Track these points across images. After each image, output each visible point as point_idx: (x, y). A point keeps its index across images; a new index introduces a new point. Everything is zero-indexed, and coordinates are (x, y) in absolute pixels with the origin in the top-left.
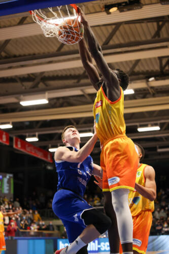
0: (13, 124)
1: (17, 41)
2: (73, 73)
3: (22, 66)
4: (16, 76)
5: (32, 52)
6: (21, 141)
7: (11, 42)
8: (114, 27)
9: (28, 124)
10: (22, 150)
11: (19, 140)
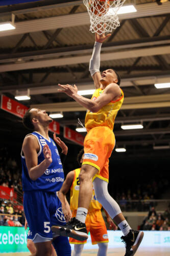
0: (64, 113)
1: (68, 30)
2: (123, 64)
3: (73, 56)
4: (67, 66)
5: (82, 42)
6: (71, 131)
7: (62, 31)
8: (164, 18)
9: (77, 114)
10: (72, 140)
11: (69, 130)
